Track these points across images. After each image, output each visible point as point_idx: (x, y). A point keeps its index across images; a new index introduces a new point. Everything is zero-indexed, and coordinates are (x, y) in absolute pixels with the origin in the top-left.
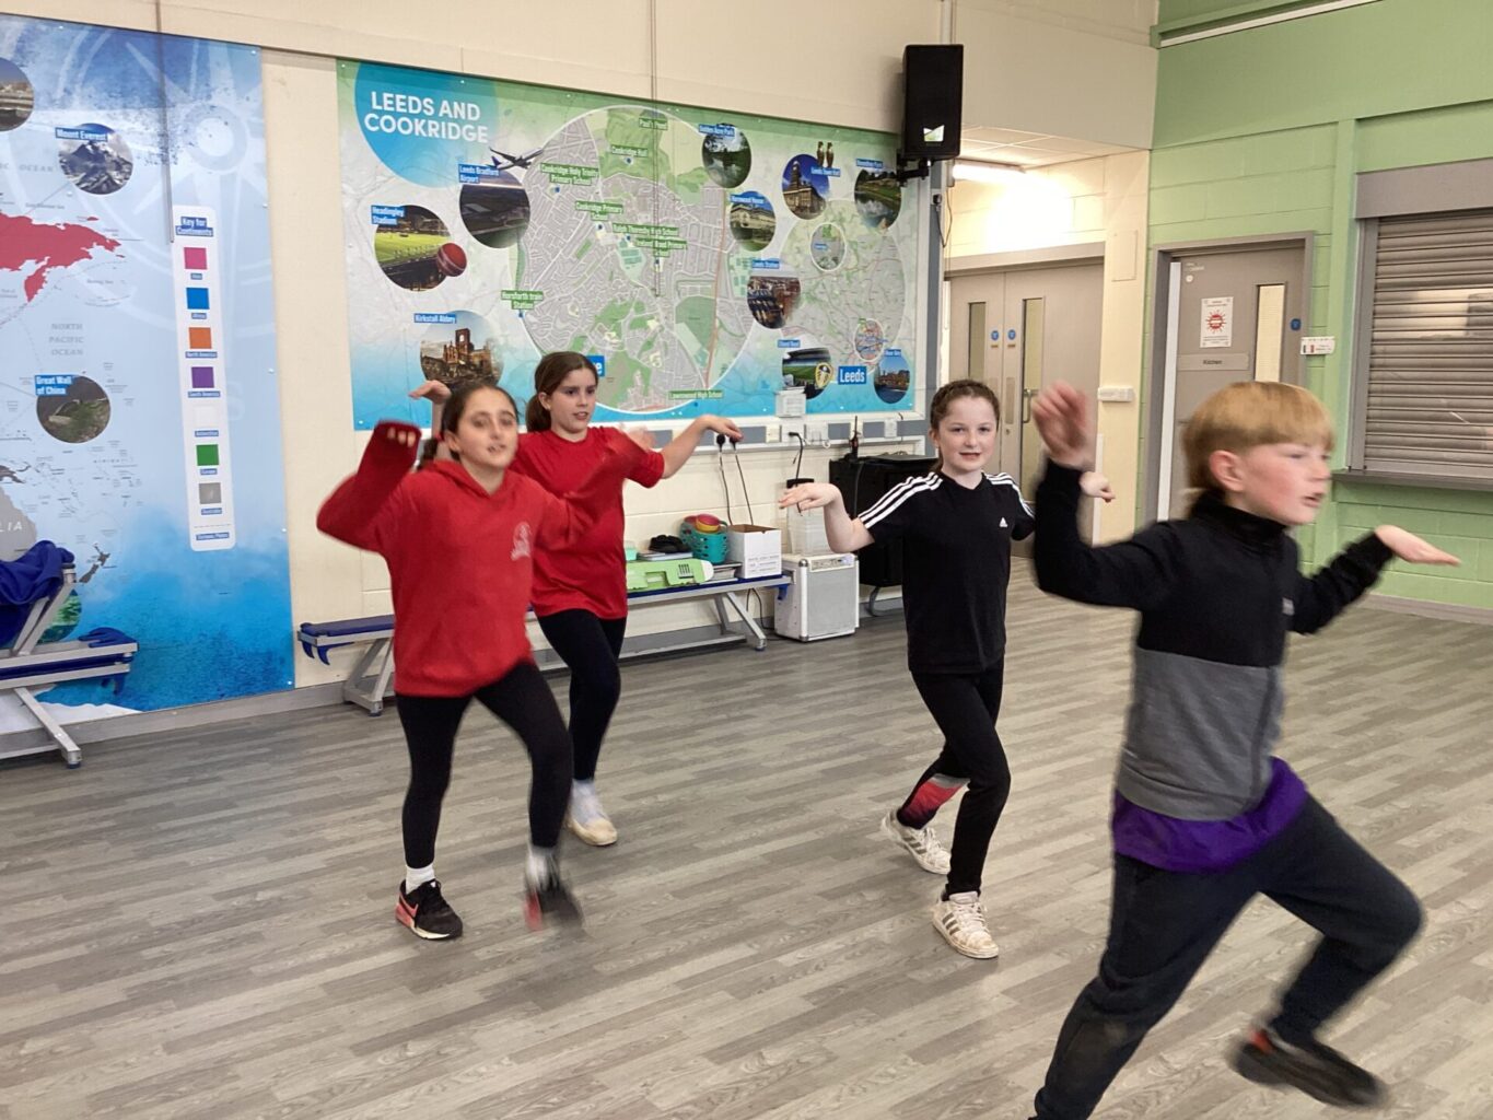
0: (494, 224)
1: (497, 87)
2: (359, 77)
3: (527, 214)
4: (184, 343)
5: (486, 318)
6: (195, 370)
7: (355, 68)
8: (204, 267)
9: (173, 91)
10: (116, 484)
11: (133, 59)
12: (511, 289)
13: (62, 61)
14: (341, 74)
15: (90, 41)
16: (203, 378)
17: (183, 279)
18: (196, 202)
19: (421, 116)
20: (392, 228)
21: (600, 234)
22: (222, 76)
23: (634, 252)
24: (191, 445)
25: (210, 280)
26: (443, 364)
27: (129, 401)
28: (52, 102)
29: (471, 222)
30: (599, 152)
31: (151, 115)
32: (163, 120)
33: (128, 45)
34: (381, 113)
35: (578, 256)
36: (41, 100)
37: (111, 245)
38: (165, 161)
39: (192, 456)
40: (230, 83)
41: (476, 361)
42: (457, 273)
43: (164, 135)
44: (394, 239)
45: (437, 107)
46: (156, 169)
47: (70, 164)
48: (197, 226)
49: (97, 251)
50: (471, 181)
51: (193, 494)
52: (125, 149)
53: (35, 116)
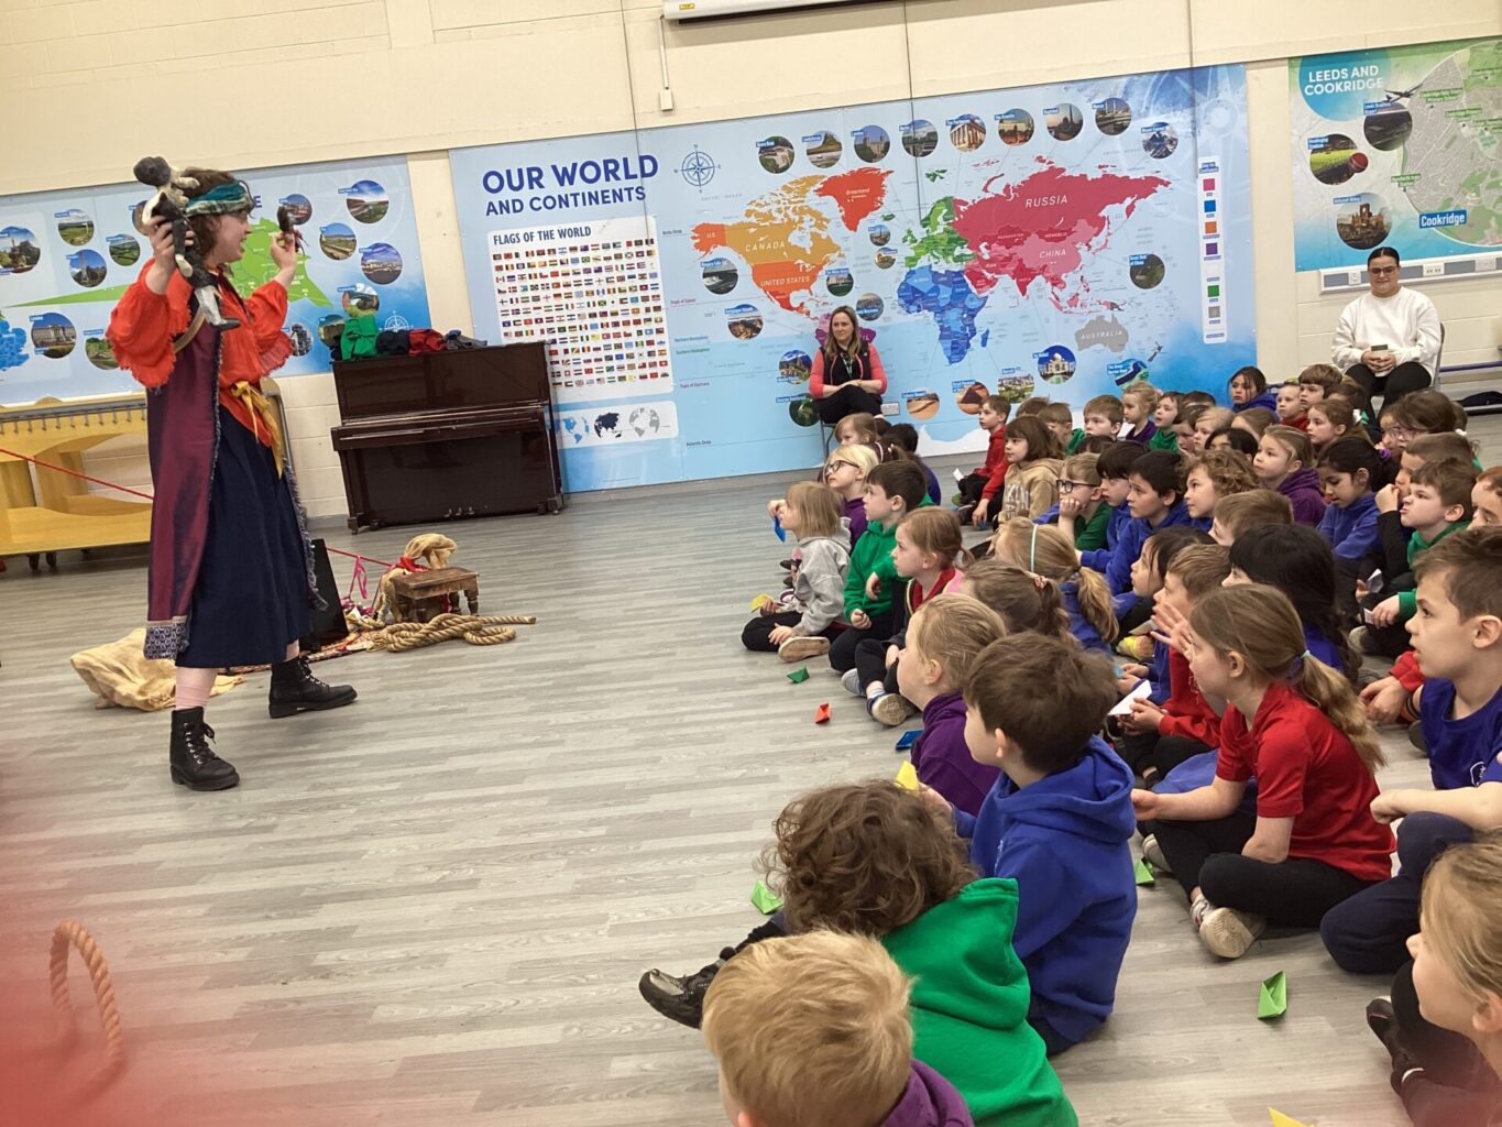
0: (1386, 137)
1: (1390, 52)
2: (1302, 65)
3: (1410, 126)
4: (1202, 231)
5: (1382, 195)
6: (1208, 245)
7: (1300, 61)
8: (1213, 188)
9: (1198, 96)
10: (1167, 309)
11: (1178, 84)
12: (1398, 174)
13: (1144, 94)
14: (1291, 66)
15: (1158, 80)
16: (1212, 249)
17: (1203, 197)
18: (1210, 154)
19: (1339, 81)
20: (1320, 150)
21: (1464, 130)
22: (1225, 83)
23: (1490, 138)
24: (1205, 285)
25: (1216, 195)
26: (1352, 227)
27: (1174, 265)
28: (1140, 116)
29: (1371, 138)
30: (1463, 77)
31: (1187, 112)
32: (1193, 114)
33: (1177, 78)
34: (1314, 84)
35: (1447, 147)
36: (1135, 115)
37: (1166, 184)
38: (1194, 135)
39: (1205, 292)
40: (1229, 86)
41: (1374, 223)
42: (1362, 170)
43: (1194, 122)
44: (1322, 156)
45: (1350, 72)
46: (1190, 140)
47: (1147, 146)
48: (1211, 167)
49: (1160, 188)
50: (1371, 113)
51: (1206, 312)
52: (1173, 132)
53: (1132, 124)
